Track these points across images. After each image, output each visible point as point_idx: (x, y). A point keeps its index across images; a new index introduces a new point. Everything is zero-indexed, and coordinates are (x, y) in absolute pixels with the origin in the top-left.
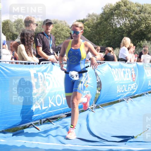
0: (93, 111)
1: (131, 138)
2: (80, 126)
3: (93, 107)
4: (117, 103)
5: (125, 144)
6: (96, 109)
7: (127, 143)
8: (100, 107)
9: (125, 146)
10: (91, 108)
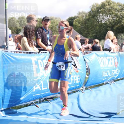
0: (83, 92)
1: (114, 114)
2: (73, 104)
3: (83, 89)
4: (102, 85)
5: (110, 119)
6: (85, 90)
7: (111, 118)
8: (89, 89)
9: (109, 121)
10: (81, 89)
